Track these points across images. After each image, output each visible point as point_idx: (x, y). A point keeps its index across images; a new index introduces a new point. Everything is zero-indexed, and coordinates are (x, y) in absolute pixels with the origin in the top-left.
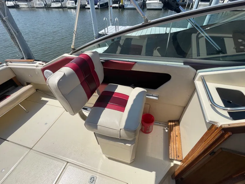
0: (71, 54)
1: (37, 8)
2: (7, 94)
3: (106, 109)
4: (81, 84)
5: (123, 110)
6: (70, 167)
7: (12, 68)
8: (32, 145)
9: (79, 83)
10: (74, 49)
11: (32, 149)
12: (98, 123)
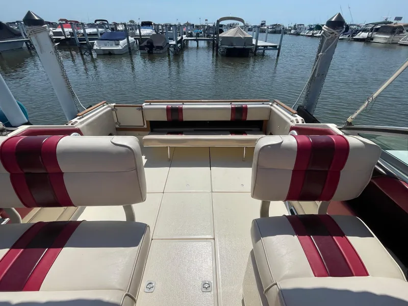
0: (340, 129)
1: (401, 45)
2: (246, 132)
3: (296, 236)
4: (294, 171)
5: (318, 274)
6: (210, 244)
7: (273, 111)
8: (216, 191)
9: (292, 168)
10: (350, 124)
11: (212, 192)
12: (264, 238)
